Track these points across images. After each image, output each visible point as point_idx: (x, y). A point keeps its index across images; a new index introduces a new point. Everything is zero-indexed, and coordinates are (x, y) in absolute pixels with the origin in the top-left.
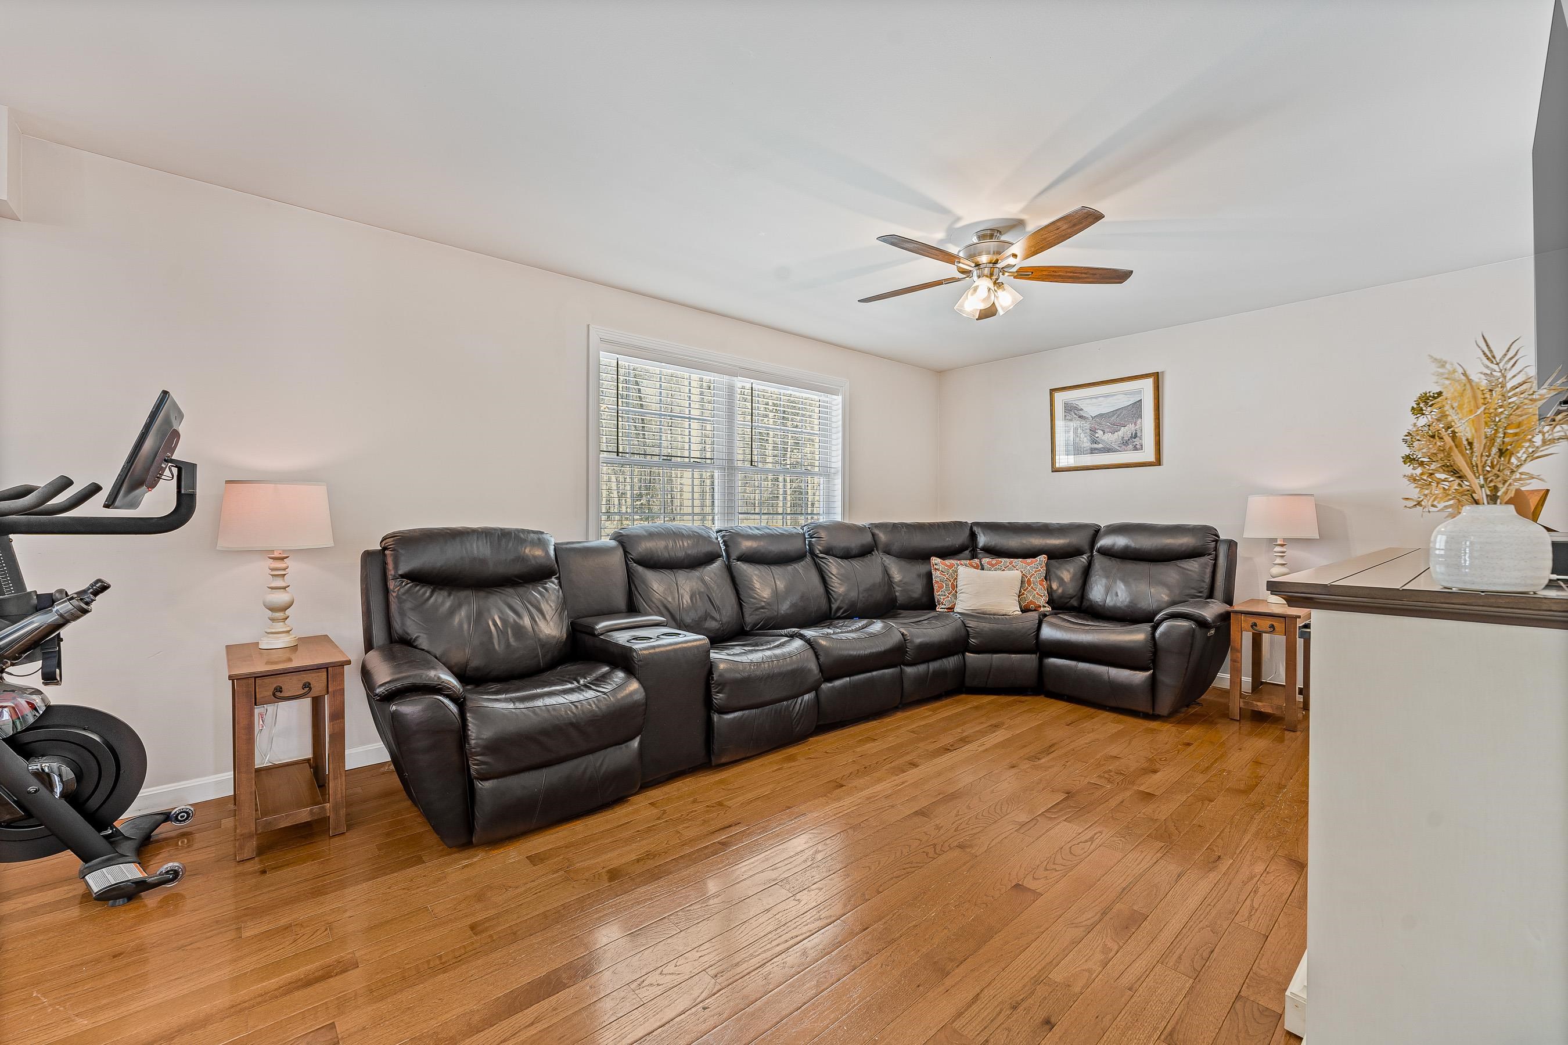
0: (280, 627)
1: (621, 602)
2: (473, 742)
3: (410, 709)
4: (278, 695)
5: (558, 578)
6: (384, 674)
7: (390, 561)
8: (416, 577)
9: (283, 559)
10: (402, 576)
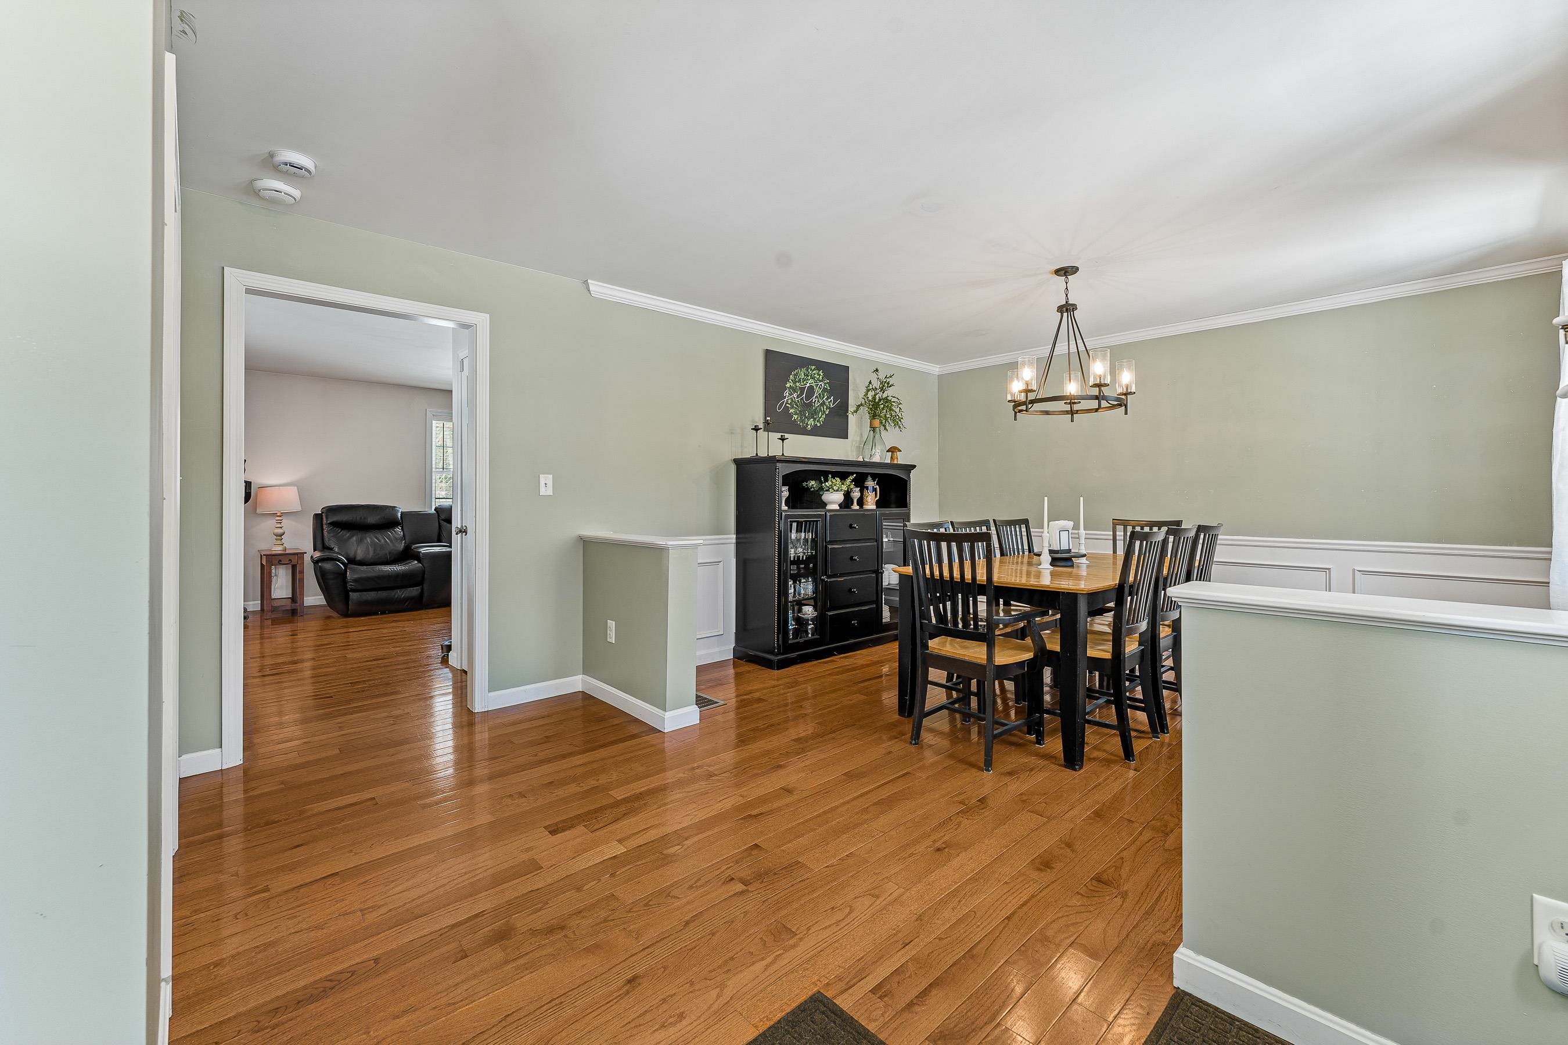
0: (279, 542)
1: (436, 539)
2: (349, 578)
3: (327, 566)
4: (280, 563)
5: (402, 527)
6: (317, 554)
7: (324, 517)
8: (334, 524)
9: (281, 516)
10: (329, 524)
